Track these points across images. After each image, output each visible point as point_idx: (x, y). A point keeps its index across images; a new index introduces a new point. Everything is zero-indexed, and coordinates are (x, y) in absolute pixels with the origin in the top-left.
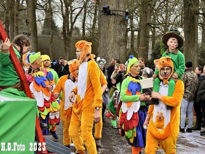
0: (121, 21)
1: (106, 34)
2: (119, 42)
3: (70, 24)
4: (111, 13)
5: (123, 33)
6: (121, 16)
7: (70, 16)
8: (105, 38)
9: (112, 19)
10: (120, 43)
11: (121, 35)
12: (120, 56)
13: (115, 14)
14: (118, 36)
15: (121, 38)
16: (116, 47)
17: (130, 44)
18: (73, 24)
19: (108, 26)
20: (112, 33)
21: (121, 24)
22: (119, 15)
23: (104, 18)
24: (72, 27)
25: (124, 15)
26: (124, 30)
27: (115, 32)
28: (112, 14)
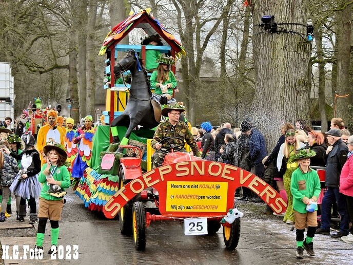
0: (299, 45)
1: (270, 70)
2: (295, 86)
3: (196, 53)
4: (279, 29)
5: (302, 68)
6: (297, 33)
7: (195, 36)
8: (268, 79)
9: (280, 40)
10: (297, 87)
11: (300, 72)
12: (297, 115)
13: (285, 32)
14: (294, 75)
15: (299, 77)
16: (289, 96)
17: (317, 89)
18: (201, 51)
19: (273, 54)
20: (282, 69)
21: (298, 50)
22: (294, 33)
23: (265, 39)
24: (199, 58)
25: (305, 32)
26: (305, 62)
27: (288, 66)
28: (280, 32)
